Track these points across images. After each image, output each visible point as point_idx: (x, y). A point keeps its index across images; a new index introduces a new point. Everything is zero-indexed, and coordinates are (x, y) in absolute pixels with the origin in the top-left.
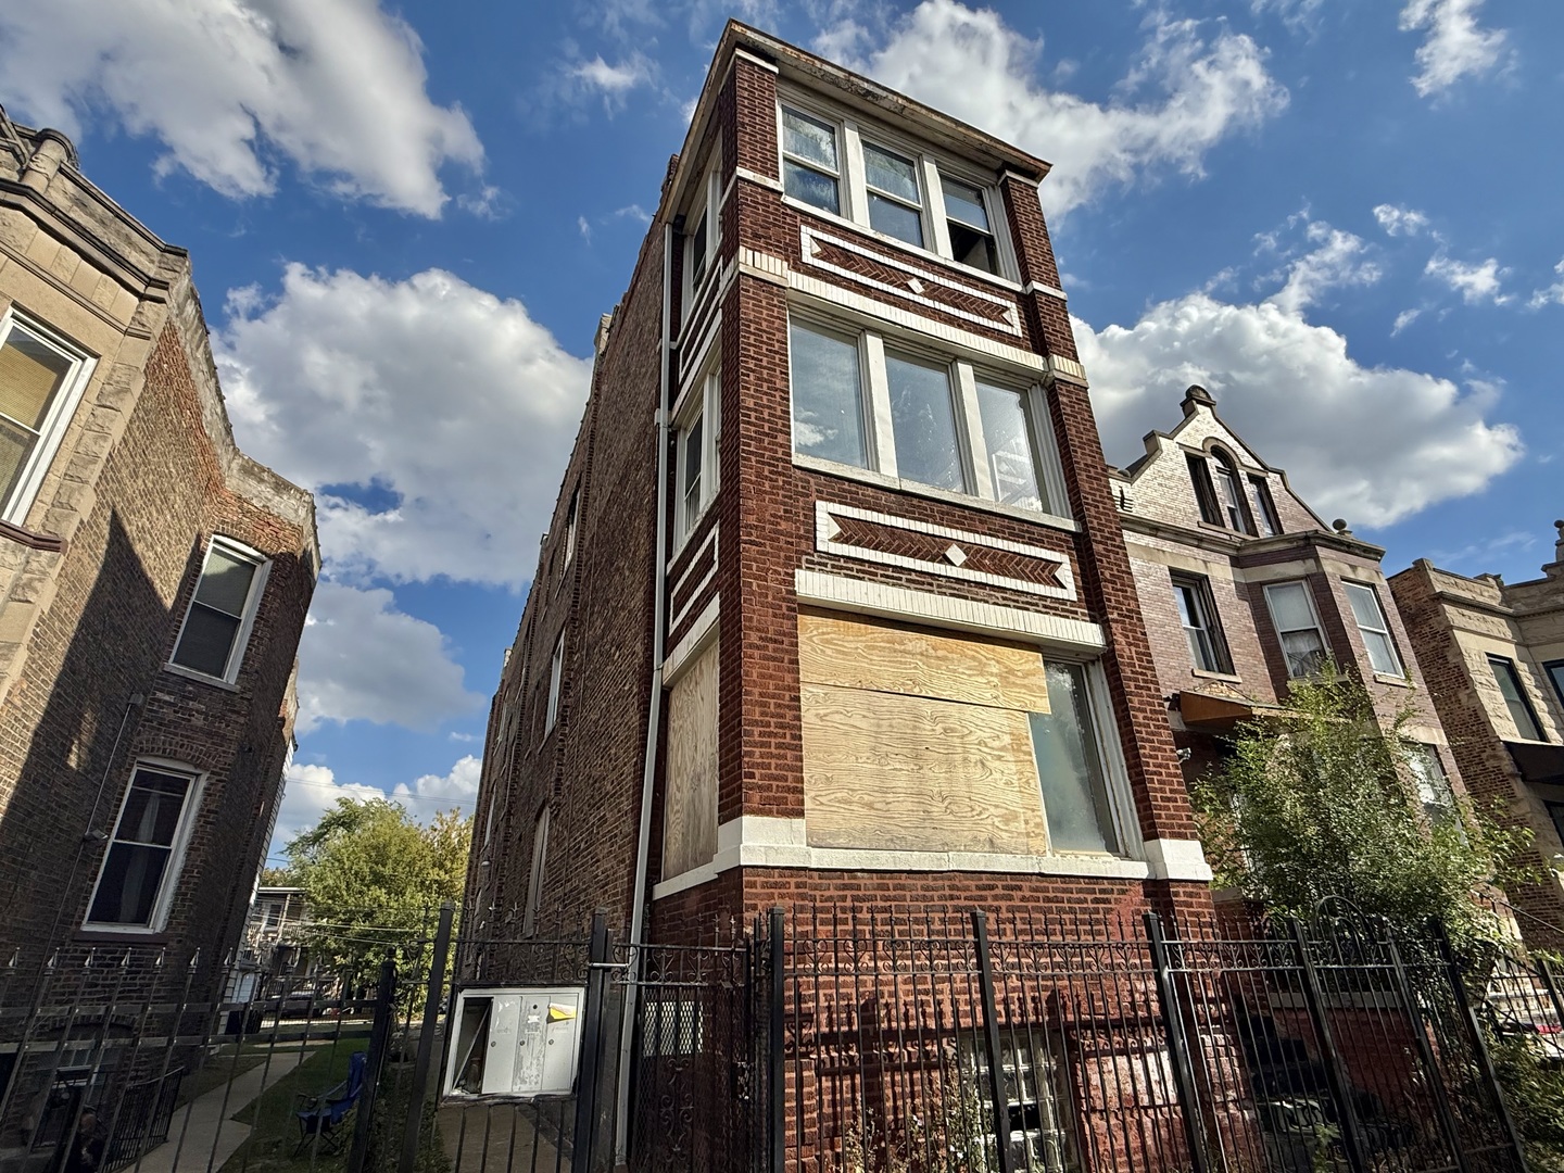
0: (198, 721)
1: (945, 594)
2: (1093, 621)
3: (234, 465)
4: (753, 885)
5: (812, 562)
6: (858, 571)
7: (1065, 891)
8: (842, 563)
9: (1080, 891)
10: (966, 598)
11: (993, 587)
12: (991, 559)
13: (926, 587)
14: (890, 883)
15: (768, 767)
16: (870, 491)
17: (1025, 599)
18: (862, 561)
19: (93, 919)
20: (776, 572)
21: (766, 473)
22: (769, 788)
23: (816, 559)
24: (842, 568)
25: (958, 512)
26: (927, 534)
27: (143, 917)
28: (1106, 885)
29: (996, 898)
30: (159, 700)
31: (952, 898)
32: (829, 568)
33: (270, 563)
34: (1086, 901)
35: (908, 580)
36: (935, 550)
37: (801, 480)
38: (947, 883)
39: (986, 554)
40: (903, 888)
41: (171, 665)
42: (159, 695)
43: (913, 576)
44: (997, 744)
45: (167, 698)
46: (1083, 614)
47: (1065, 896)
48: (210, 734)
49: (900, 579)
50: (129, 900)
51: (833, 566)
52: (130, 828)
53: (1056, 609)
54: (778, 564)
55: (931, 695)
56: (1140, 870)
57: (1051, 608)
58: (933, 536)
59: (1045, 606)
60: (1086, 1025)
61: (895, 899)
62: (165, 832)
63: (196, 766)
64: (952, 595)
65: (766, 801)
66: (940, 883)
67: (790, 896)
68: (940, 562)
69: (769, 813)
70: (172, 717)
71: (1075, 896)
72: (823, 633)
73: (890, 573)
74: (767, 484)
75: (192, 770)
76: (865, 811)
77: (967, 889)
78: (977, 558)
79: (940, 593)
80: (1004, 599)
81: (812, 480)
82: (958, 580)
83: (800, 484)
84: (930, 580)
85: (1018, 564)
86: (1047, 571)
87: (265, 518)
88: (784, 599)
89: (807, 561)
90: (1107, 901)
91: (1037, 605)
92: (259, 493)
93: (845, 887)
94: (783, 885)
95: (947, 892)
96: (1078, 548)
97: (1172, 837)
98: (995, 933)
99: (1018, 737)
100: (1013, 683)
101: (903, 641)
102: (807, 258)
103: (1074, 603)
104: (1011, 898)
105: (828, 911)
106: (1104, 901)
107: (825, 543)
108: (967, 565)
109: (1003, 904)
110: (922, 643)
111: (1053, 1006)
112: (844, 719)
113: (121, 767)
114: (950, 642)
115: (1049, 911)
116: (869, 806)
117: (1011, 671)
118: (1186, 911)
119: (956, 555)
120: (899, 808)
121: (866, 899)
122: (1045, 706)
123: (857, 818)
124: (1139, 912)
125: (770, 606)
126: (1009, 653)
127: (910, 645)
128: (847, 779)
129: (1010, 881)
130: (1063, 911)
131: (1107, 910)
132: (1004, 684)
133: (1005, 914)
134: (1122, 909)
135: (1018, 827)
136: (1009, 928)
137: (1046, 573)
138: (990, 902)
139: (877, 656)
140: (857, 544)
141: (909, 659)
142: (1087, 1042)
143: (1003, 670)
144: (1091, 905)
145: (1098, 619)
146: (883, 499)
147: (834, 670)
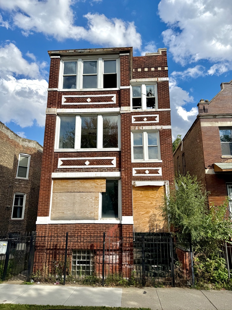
0: (23, 186)
1: (83, 172)
2: (119, 171)
3: (21, 140)
4: (38, 227)
5: (57, 171)
6: (66, 170)
7: (99, 226)
8: (63, 169)
9: (103, 226)
10: (88, 171)
11: (95, 168)
12: (96, 162)
13: (80, 171)
14: (64, 226)
15: (42, 209)
16: (71, 153)
17: (103, 169)
18: (67, 168)
19: (13, 217)
20: (47, 175)
21: (47, 156)
22: (42, 212)
23: (57, 170)
24: (62, 170)
25: (90, 153)
26: (82, 160)
27: (21, 217)
28: (109, 225)
30: (16, 184)
31: (75, 228)
32: (60, 171)
33: (30, 156)
34: (104, 228)
35: (76, 170)
36: (82, 163)
37: (56, 154)
38: (75, 225)
39: (95, 161)
40: (66, 226)
41: (17, 177)
42: (16, 183)
43: (77, 169)
44: (91, 199)
45: (17, 183)
46: (117, 170)
47: (99, 227)
48: (25, 188)
49: (74, 170)
50: (18, 215)
51: (61, 170)
52: (16, 203)
53: (110, 170)
54: (48, 173)
55: (79, 191)
56: (118, 222)
57: (109, 170)
58: (83, 160)
59: (107, 170)
60: (99, 250)
61: (64, 228)
62: (22, 204)
63: (24, 193)
64: (85, 171)
65: (41, 214)
66: (73, 225)
67: (44, 229)
68: (84, 165)
69: (41, 216)
70: (18, 186)
71: (102, 227)
72: (59, 183)
73: (72, 170)
74: (47, 158)
75: (23, 194)
76: (62, 214)
77: (78, 226)
78: (92, 163)
79: (82, 172)
80: (97, 170)
81: (58, 154)
82: (87, 168)
83: (56, 155)
84: (81, 169)
85: (102, 162)
86: (110, 162)
87: (28, 148)
88: (48, 179)
89: (56, 171)
90: (109, 228)
91: (105, 170)
92: (26, 144)
93: (55, 227)
94: (43, 227)
95: (74, 227)
96: (119, 155)
97: (126, 215)
98: (83, 234)
99: (96, 197)
100: (98, 187)
101: (74, 182)
102: (63, 103)
103: (115, 168)
104: (87, 228)
105: (52, 230)
106: (108, 228)
107: (59, 166)
108: (90, 164)
109: (85, 229)
110: (79, 182)
111: (92, 246)
112: (61, 198)
113: (12, 195)
114: (85, 181)
115: (95, 230)
116: (63, 213)
117: (98, 184)
118: (125, 230)
119: (87, 163)
120: (69, 213)
121: (59, 228)
122: (104, 190)
123: (61, 215)
124: (116, 230)
125: (46, 181)
126: (98, 181)
127: (76, 183)
128: (60, 208)
129: (88, 225)
130: (98, 230)
131: (108, 230)
132: (96, 187)
133: (85, 231)
134: (112, 229)
135: (93, 215)
136: (86, 233)
137: (109, 162)
138: (83, 228)
139: (69, 186)
140: (66, 165)
141: (75, 185)
142: (98, 252)
143: (96, 185)
144: (105, 229)
145: (120, 171)
146: (73, 154)
147: (60, 189)
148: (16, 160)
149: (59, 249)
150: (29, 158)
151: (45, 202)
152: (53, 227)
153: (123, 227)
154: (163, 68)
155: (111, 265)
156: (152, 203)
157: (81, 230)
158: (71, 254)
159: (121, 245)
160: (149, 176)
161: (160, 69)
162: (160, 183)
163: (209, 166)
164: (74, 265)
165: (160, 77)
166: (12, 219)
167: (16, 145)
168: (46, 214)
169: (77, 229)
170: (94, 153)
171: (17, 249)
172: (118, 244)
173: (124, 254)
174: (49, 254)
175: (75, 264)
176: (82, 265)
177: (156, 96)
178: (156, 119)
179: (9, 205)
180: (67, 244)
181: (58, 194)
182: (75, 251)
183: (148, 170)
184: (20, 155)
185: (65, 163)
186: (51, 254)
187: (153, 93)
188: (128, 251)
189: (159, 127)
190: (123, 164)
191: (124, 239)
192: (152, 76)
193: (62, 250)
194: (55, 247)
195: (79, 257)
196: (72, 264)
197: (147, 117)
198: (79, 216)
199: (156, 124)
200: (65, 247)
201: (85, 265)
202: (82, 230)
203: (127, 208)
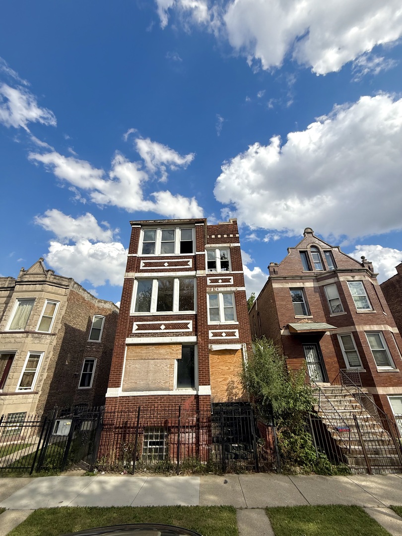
0: (94, 349)
3: (96, 301)
4: (107, 400)
6: (140, 335)
10: (163, 336)
11: (171, 332)
13: (155, 336)
14: (136, 398)
15: (114, 379)
16: (146, 317)
17: (178, 333)
18: (141, 333)
19: (80, 386)
21: (123, 320)
22: (113, 383)
23: (132, 335)
24: (137, 335)
27: (89, 385)
28: (185, 396)
29: (158, 400)
31: (148, 400)
33: (105, 317)
35: (151, 335)
36: (158, 327)
38: (148, 398)
39: (171, 325)
40: (138, 399)
41: (89, 340)
42: (87, 346)
44: (166, 367)
45: (89, 347)
46: (193, 334)
47: (174, 399)
48: (97, 351)
49: (149, 335)
50: (86, 383)
51: (135, 335)
52: (85, 370)
53: (186, 334)
54: (122, 339)
55: (153, 358)
56: (194, 393)
58: (158, 324)
59: (183, 334)
60: (174, 427)
61: (136, 401)
62: (91, 370)
64: (160, 336)
65: (112, 385)
66: (146, 398)
67: (114, 402)
68: (159, 330)
69: (112, 387)
70: (90, 350)
71: (177, 399)
73: (147, 334)
74: (122, 322)
75: (94, 358)
77: (152, 399)
78: (167, 327)
79: (158, 337)
80: (173, 334)
81: (134, 318)
82: (162, 333)
83: (131, 319)
84: (156, 334)
85: (178, 326)
87: (103, 309)
88: (122, 345)
89: (130, 336)
91: (181, 334)
92: (102, 305)
93: (127, 399)
94: (113, 400)
96: (195, 318)
97: (203, 385)
98: (156, 407)
99: (172, 365)
100: (173, 353)
101: (149, 348)
102: (141, 268)
103: (191, 332)
104: (161, 400)
105: (123, 404)
106: (184, 400)
107: (134, 331)
108: (165, 329)
109: (159, 401)
110: (153, 347)
111: (166, 422)
112: (134, 366)
113: (82, 360)
114: (160, 346)
115: (170, 402)
116: (136, 383)
117: (173, 350)
118: (202, 402)
119: (163, 327)
120: (142, 383)
121: (131, 401)
122: (180, 357)
123: (133, 385)
124: (192, 402)
125: (119, 347)
126: (173, 346)
127: (150, 349)
128: (133, 378)
129: (162, 397)
130: (173, 402)
131: (184, 402)
132: (171, 353)
133: (159, 403)
134: (188, 401)
135: (167, 385)
136: (159, 406)
137: (185, 326)
138: (156, 401)
139: (143, 352)
140: (141, 330)
141: (150, 351)
142: (172, 430)
143: (171, 351)
144: (180, 401)
145: (196, 335)
146: (149, 318)
147: (134, 356)
148: (90, 321)
149: (129, 428)
150: (104, 319)
151: (118, 370)
152: (124, 400)
153: (200, 398)
154: (234, 235)
155: (187, 446)
156: (229, 369)
157: (154, 403)
158: (143, 433)
159: (198, 420)
160: (226, 339)
161: (231, 236)
162: (237, 346)
163: (284, 327)
164: (145, 447)
165: (232, 243)
166: (79, 388)
167: (92, 307)
168: (117, 385)
169: (150, 401)
170: (170, 316)
171: (82, 429)
172: (195, 418)
173: (201, 431)
174: (118, 434)
175: (147, 445)
176: (154, 447)
177: (229, 260)
178: (230, 281)
179: (77, 371)
180: (138, 421)
181: (132, 362)
182: (147, 429)
183: (225, 332)
184: (94, 317)
185: (140, 327)
186: (120, 434)
187: (226, 256)
188: (205, 427)
189: (233, 289)
190: (199, 327)
191: (202, 412)
192: (225, 242)
193: (132, 428)
194: (125, 424)
195: (151, 437)
196: (143, 446)
197: (222, 279)
198: (152, 386)
199: (231, 286)
200: (136, 425)
201: (158, 447)
202: (156, 402)
203: (204, 376)
